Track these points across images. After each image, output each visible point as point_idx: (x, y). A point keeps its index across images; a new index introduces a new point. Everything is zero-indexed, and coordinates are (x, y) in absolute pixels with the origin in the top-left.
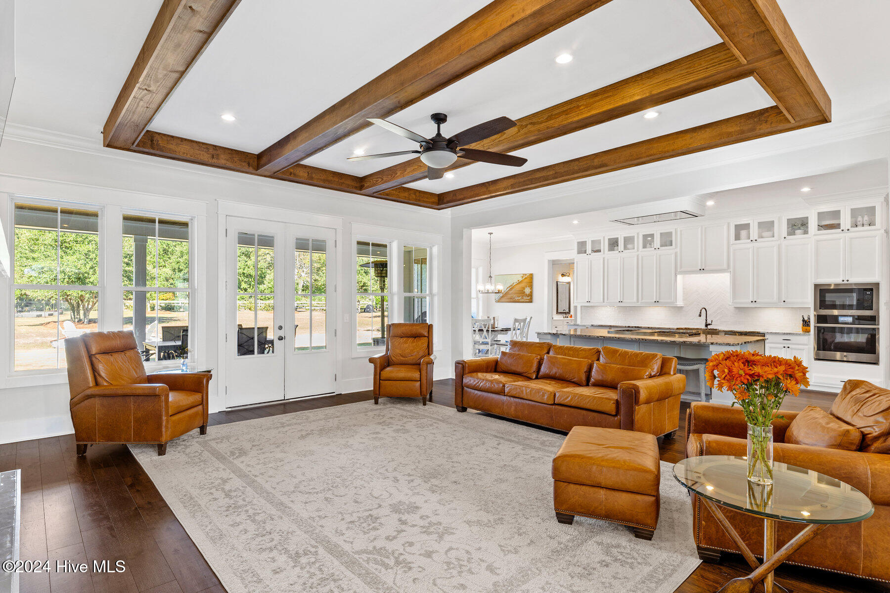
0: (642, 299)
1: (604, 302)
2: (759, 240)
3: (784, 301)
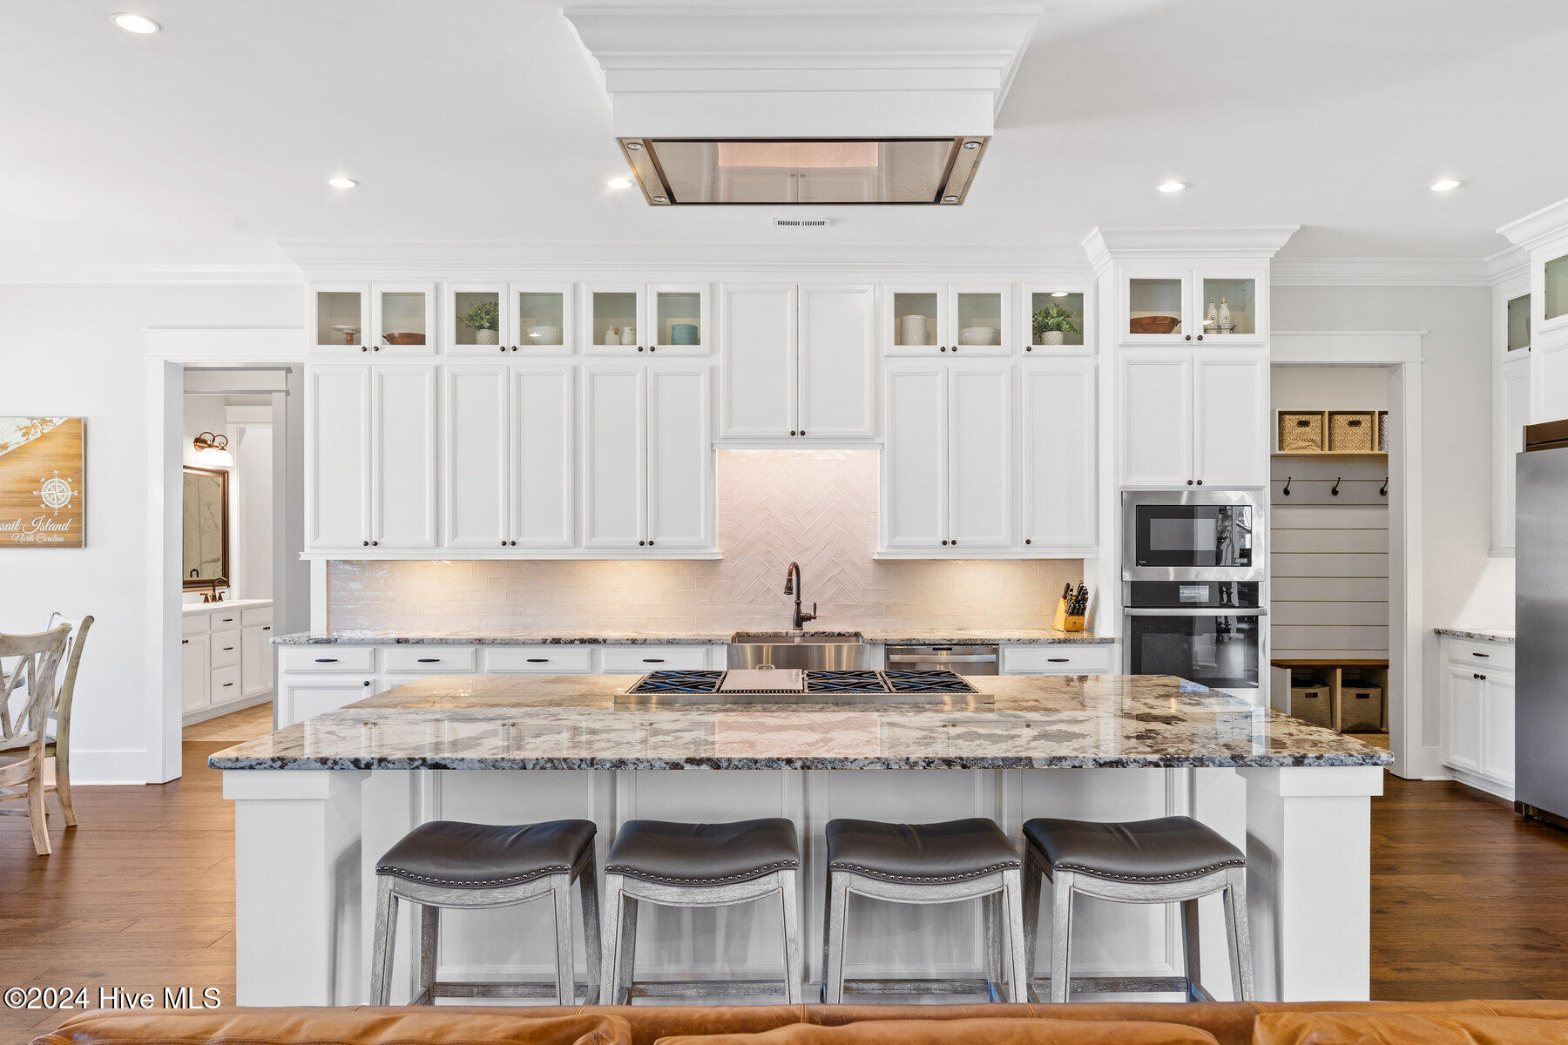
0: (593, 534)
1: (438, 542)
2: (962, 349)
3: (1028, 542)
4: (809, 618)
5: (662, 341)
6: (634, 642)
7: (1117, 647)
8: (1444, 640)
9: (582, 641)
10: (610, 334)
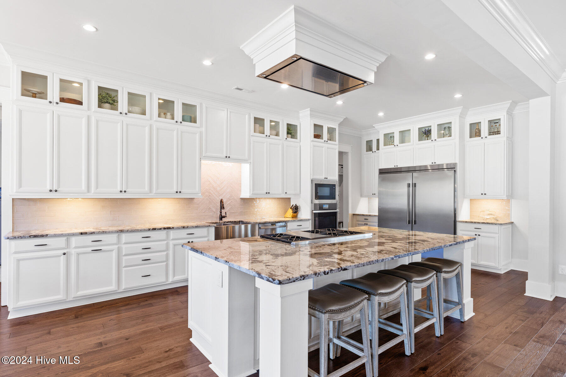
0: (157, 189)
3: (286, 193)
4: (224, 217)
5: (183, 120)
6: (184, 227)
7: (311, 221)
8: (355, 216)
9: (165, 228)
10: (162, 114)
